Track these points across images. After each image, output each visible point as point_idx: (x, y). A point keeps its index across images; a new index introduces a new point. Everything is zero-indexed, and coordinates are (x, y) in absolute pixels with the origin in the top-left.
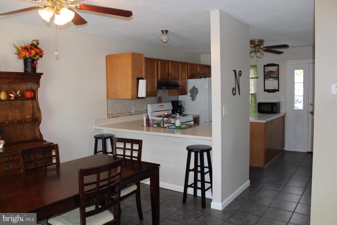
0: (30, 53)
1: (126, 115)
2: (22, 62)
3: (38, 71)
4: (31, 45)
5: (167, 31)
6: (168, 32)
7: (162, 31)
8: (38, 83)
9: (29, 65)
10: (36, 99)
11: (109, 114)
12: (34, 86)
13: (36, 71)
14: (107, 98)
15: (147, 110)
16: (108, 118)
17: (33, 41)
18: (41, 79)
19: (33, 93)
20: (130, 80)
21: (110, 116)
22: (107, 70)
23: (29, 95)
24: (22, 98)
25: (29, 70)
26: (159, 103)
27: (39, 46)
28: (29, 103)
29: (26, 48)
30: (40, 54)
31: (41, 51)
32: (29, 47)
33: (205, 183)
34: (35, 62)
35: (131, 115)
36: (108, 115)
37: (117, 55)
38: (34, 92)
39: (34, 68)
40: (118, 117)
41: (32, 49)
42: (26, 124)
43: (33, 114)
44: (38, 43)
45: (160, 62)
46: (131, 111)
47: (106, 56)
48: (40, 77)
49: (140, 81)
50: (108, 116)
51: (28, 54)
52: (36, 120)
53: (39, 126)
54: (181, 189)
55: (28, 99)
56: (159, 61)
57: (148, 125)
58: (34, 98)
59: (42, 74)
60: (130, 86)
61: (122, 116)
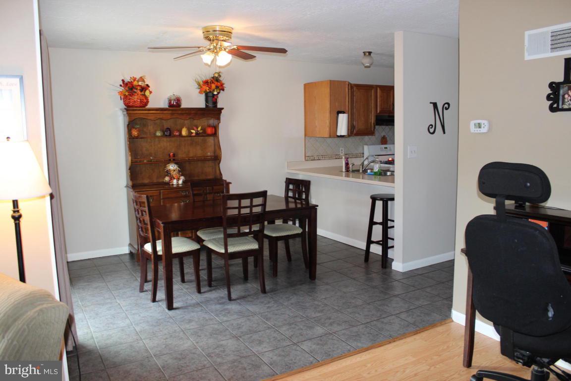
0: (210, 88)
1: (331, 158)
2: (203, 96)
3: (219, 106)
4: (213, 78)
5: (370, 53)
6: (372, 54)
7: (364, 52)
8: (219, 119)
9: (210, 99)
10: (216, 136)
11: (307, 155)
12: (216, 122)
13: (216, 106)
14: (305, 135)
15: (363, 153)
16: (306, 160)
17: (215, 73)
18: (222, 114)
19: (213, 130)
20: (328, 115)
21: (308, 158)
22: (305, 101)
23: (209, 131)
24: (203, 134)
25: (210, 105)
26: (382, 144)
27: (221, 79)
28: (211, 140)
29: (206, 83)
30: (221, 87)
31: (222, 85)
32: (209, 81)
33: (389, 240)
34: (215, 97)
35: (339, 158)
36: (305, 157)
37: (315, 83)
38: (216, 128)
39: (215, 103)
40: (320, 160)
41: (213, 83)
42: (207, 162)
43: (215, 152)
44: (220, 76)
45: (381, 90)
46: (339, 154)
47: (305, 85)
48: (221, 112)
49: (341, 115)
50: (307, 158)
51: (208, 88)
52: (216, 158)
53: (219, 164)
54: (363, 245)
55: (209, 135)
56: (378, 89)
57: (347, 170)
58: (215, 134)
59: (222, 109)
60: (328, 122)
61: (325, 159)
